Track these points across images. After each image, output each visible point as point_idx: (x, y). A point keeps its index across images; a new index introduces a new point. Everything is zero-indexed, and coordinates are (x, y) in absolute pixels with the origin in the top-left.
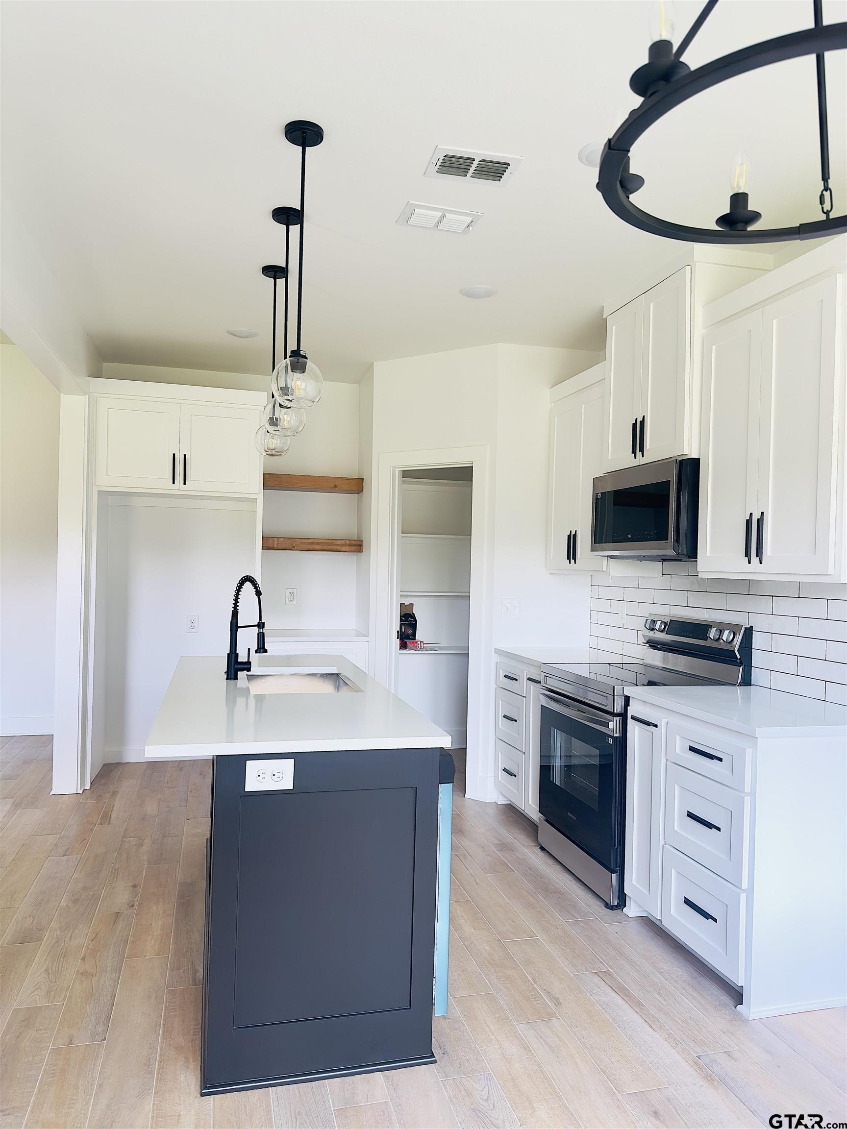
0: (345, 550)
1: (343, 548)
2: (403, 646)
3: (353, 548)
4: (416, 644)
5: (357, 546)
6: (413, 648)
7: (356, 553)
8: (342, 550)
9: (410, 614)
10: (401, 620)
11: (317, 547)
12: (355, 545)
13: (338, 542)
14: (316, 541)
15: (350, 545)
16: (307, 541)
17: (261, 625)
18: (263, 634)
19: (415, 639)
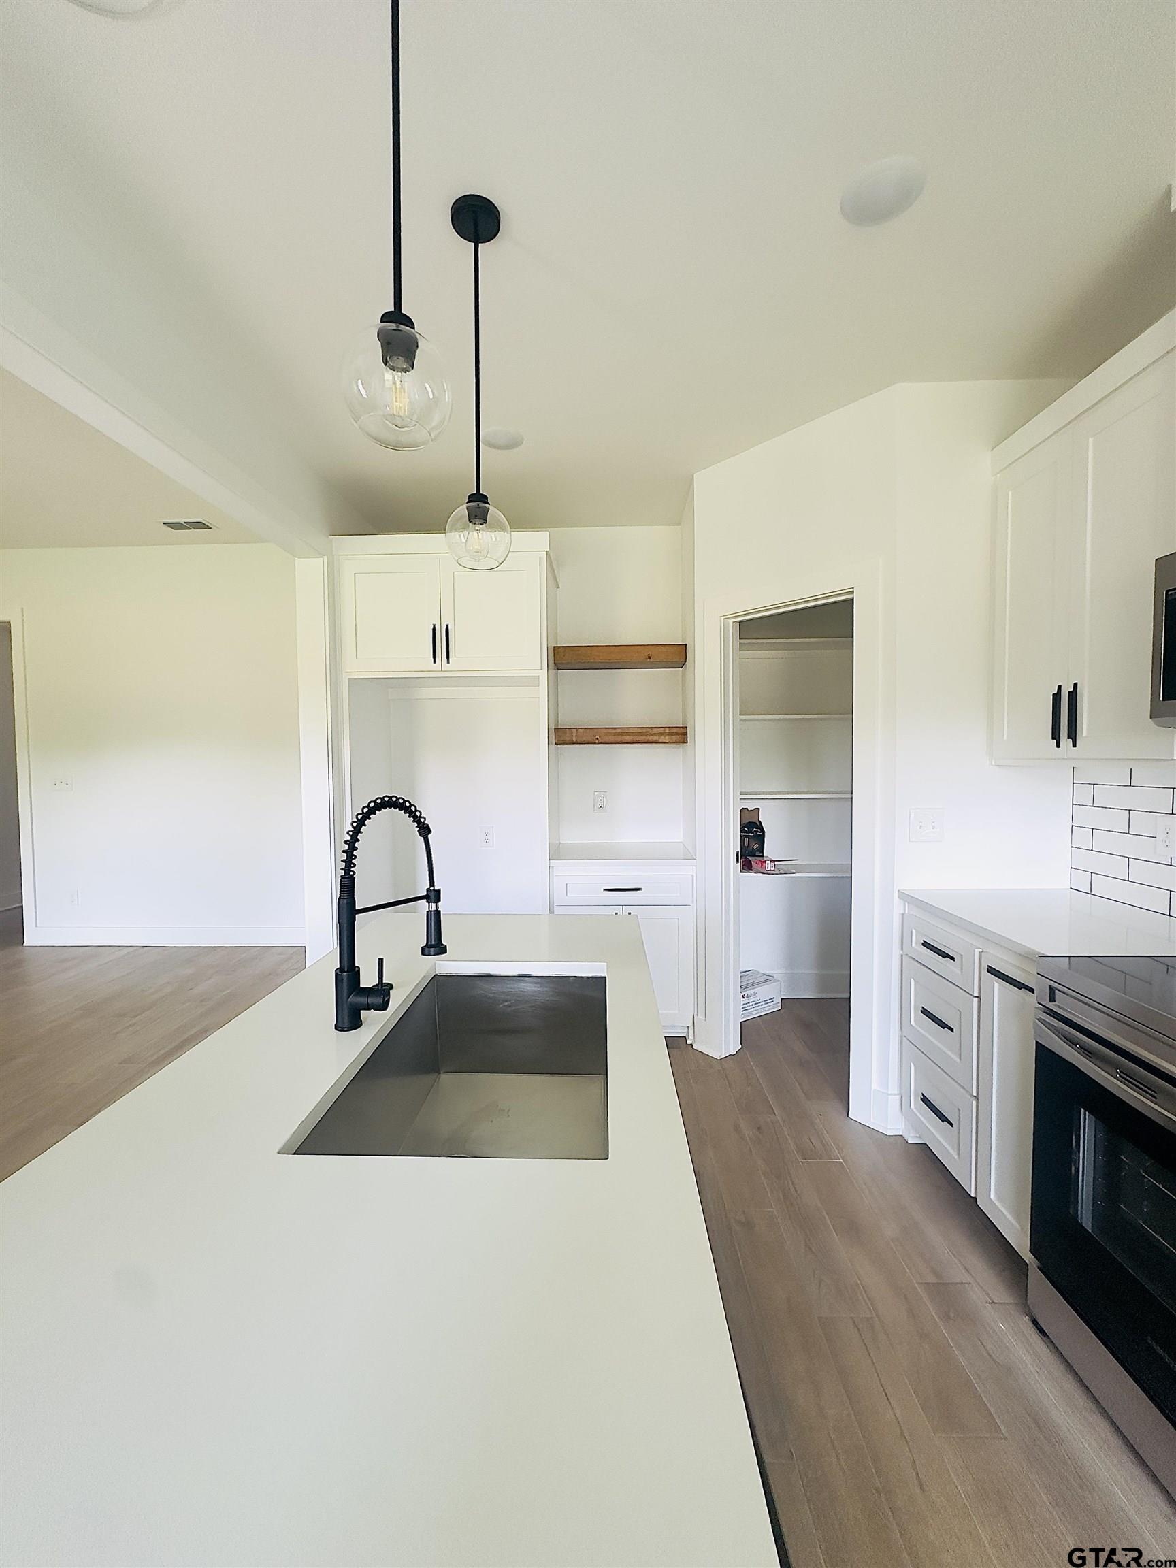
0: (664, 741)
1: (662, 739)
2: (747, 866)
3: (675, 738)
4: (764, 864)
5: (680, 735)
6: (760, 870)
7: (681, 745)
8: (660, 741)
9: (755, 823)
10: (741, 831)
11: (628, 738)
12: (677, 734)
13: (655, 731)
14: (626, 731)
15: (671, 734)
16: (614, 731)
17: (433, 896)
18: (438, 913)
19: (763, 856)
